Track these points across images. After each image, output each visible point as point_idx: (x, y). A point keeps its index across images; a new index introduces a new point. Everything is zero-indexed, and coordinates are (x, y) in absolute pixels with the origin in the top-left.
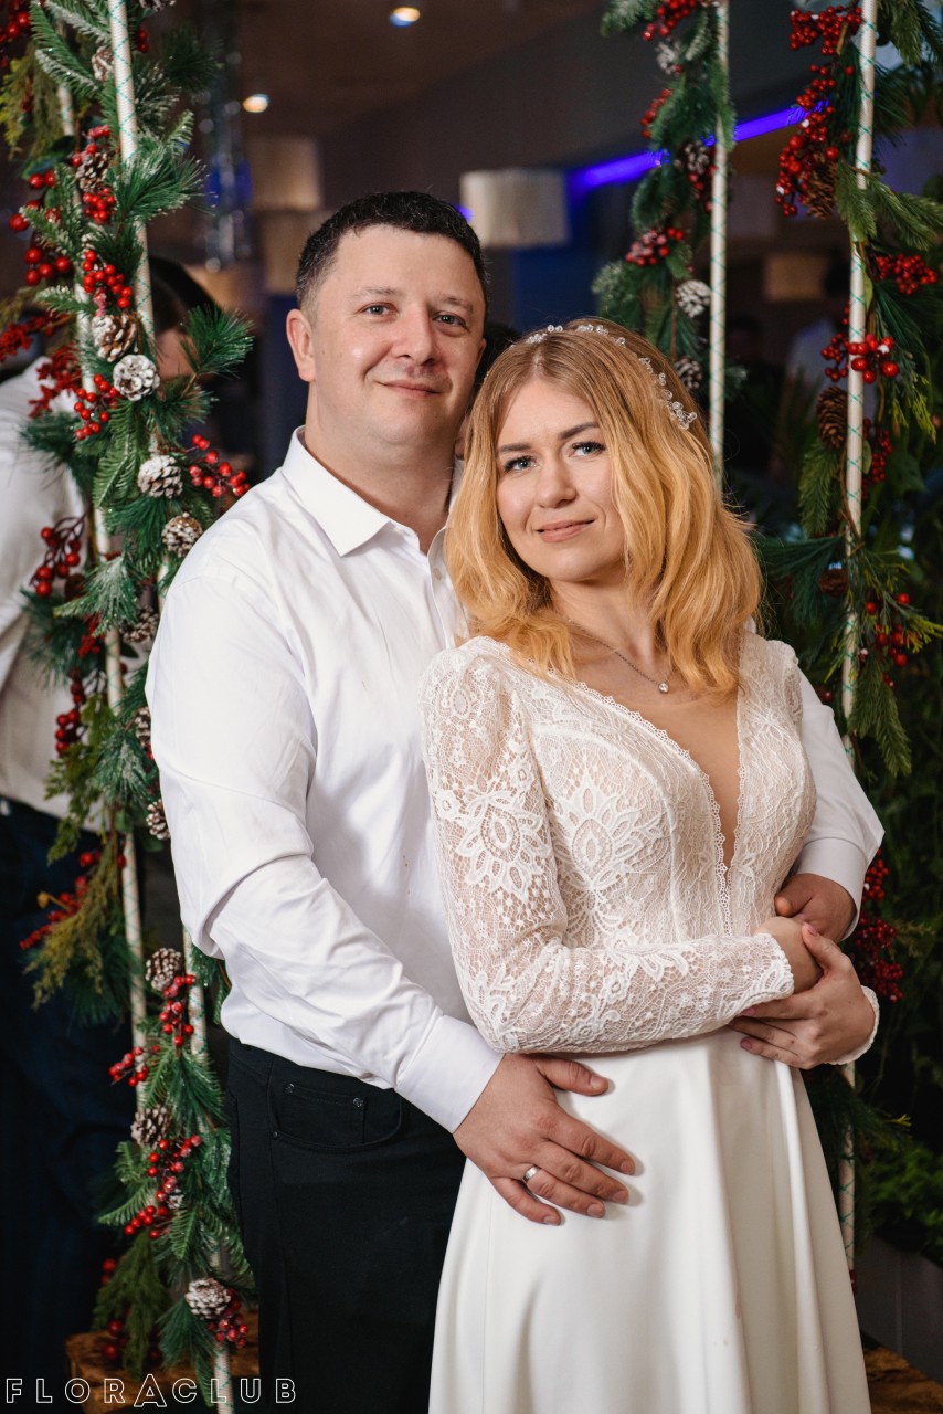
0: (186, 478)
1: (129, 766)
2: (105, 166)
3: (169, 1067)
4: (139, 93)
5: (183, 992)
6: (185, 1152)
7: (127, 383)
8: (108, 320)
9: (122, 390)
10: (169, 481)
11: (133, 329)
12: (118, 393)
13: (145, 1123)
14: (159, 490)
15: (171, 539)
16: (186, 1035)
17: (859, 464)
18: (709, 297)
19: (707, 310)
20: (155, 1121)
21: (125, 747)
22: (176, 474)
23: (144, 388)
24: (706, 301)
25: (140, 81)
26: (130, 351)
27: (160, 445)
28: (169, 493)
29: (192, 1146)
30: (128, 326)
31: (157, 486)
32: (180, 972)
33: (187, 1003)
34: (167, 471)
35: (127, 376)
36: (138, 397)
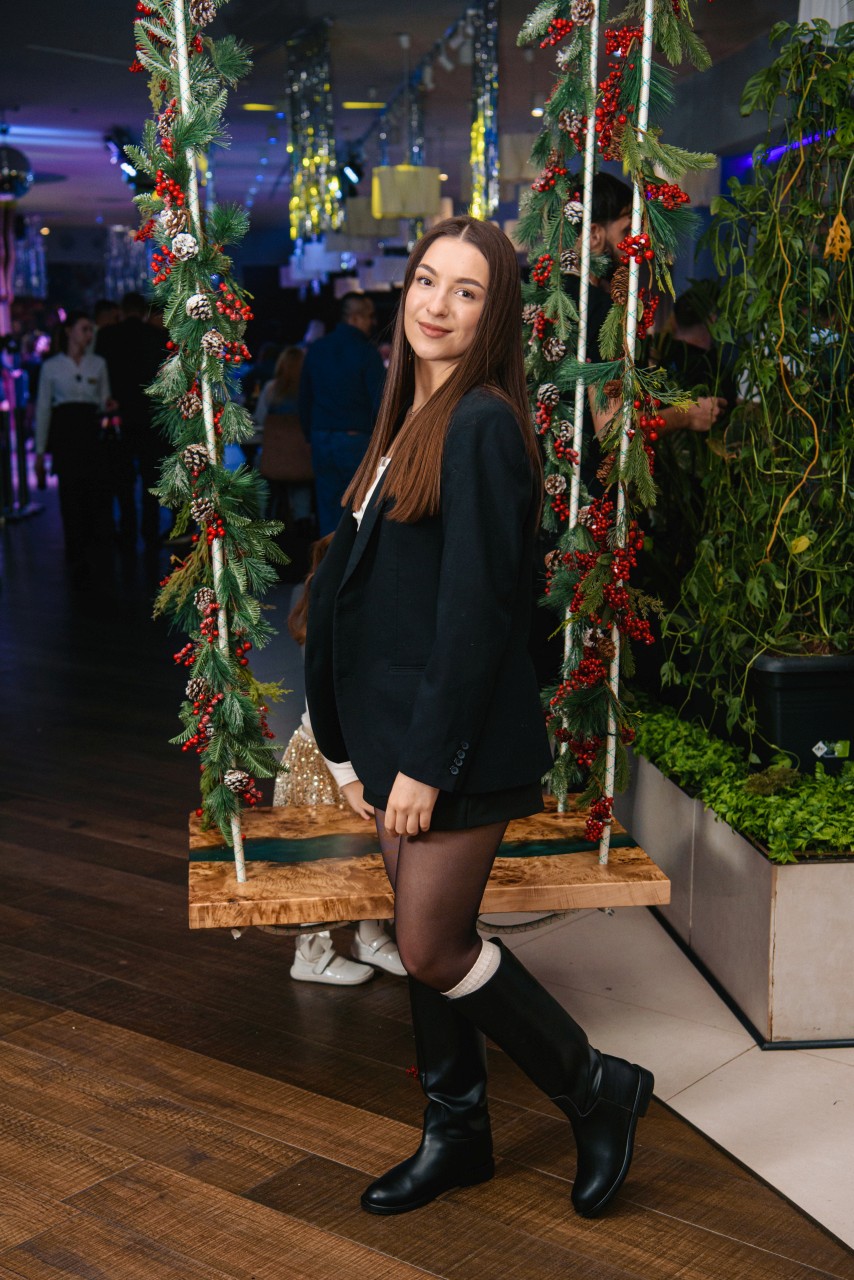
0: (215, 309)
1: (179, 478)
2: (173, 121)
3: (207, 654)
4: (193, 76)
5: (215, 612)
6: (214, 701)
7: (179, 250)
8: (170, 213)
9: (177, 255)
10: (202, 309)
11: (184, 218)
12: (174, 256)
13: (192, 686)
14: (197, 314)
15: (205, 345)
16: (216, 637)
17: (634, 314)
18: (581, 212)
19: (581, 219)
20: (198, 685)
21: (178, 466)
22: (207, 305)
23: (188, 253)
24: (580, 214)
25: (194, 70)
26: (183, 232)
27: (201, 289)
28: (203, 316)
29: (218, 699)
30: (181, 215)
31: (195, 312)
32: (213, 601)
33: (217, 620)
34: (201, 303)
35: (179, 246)
36: (186, 259)
